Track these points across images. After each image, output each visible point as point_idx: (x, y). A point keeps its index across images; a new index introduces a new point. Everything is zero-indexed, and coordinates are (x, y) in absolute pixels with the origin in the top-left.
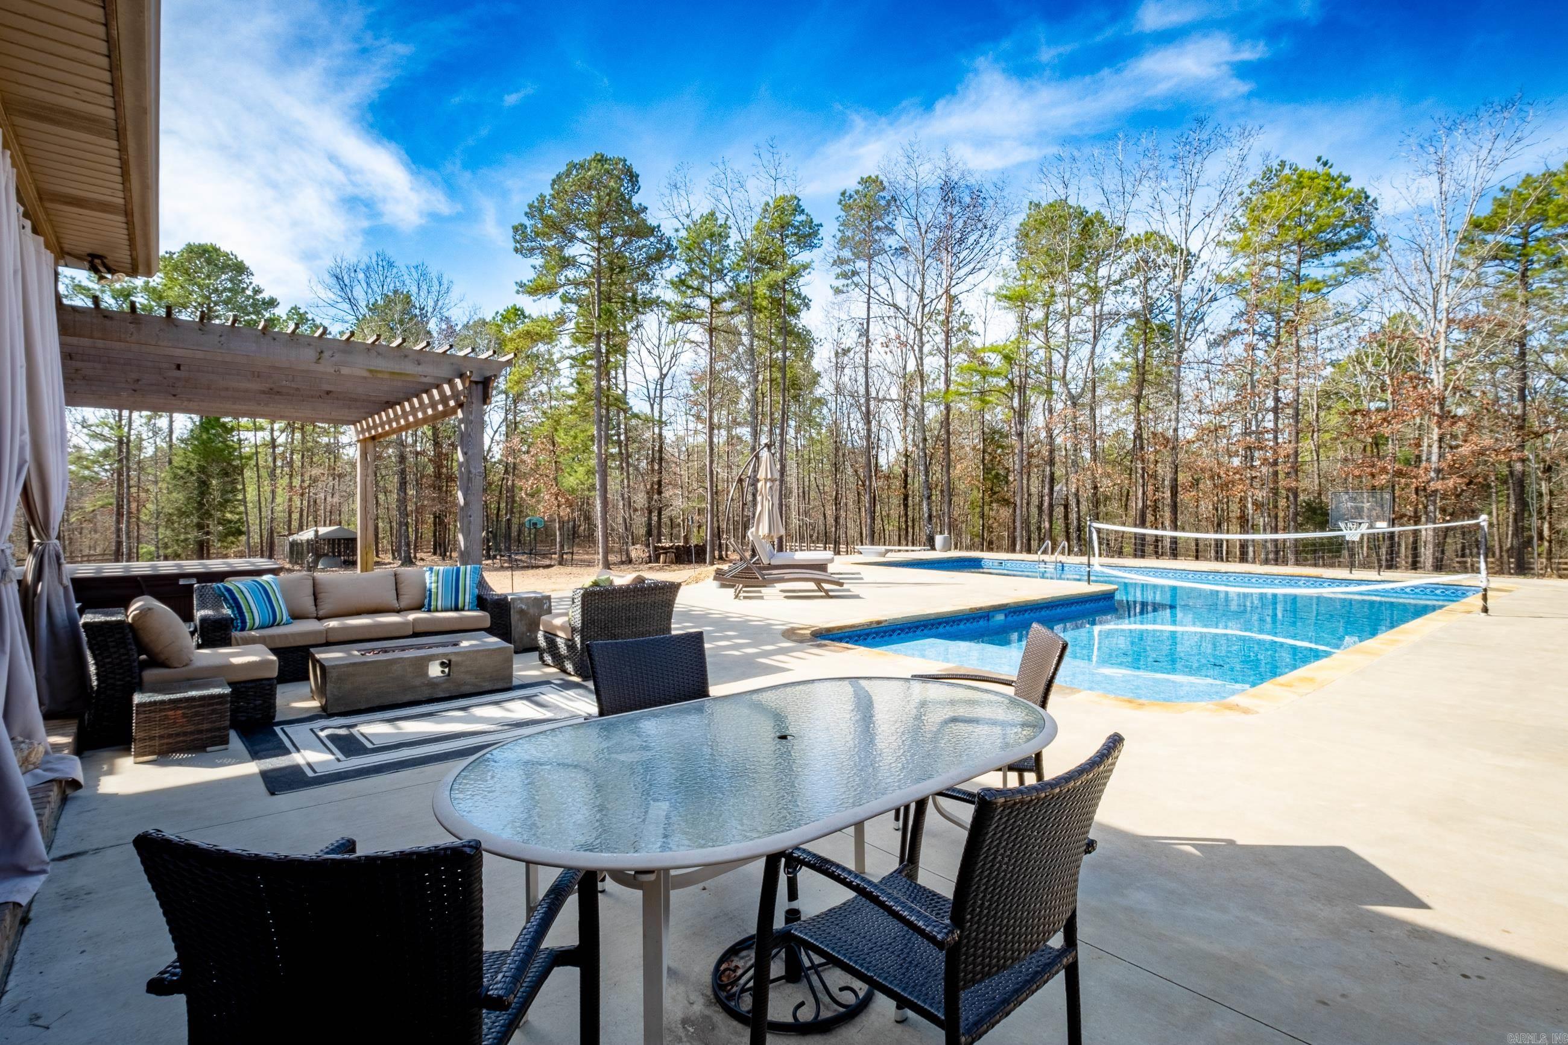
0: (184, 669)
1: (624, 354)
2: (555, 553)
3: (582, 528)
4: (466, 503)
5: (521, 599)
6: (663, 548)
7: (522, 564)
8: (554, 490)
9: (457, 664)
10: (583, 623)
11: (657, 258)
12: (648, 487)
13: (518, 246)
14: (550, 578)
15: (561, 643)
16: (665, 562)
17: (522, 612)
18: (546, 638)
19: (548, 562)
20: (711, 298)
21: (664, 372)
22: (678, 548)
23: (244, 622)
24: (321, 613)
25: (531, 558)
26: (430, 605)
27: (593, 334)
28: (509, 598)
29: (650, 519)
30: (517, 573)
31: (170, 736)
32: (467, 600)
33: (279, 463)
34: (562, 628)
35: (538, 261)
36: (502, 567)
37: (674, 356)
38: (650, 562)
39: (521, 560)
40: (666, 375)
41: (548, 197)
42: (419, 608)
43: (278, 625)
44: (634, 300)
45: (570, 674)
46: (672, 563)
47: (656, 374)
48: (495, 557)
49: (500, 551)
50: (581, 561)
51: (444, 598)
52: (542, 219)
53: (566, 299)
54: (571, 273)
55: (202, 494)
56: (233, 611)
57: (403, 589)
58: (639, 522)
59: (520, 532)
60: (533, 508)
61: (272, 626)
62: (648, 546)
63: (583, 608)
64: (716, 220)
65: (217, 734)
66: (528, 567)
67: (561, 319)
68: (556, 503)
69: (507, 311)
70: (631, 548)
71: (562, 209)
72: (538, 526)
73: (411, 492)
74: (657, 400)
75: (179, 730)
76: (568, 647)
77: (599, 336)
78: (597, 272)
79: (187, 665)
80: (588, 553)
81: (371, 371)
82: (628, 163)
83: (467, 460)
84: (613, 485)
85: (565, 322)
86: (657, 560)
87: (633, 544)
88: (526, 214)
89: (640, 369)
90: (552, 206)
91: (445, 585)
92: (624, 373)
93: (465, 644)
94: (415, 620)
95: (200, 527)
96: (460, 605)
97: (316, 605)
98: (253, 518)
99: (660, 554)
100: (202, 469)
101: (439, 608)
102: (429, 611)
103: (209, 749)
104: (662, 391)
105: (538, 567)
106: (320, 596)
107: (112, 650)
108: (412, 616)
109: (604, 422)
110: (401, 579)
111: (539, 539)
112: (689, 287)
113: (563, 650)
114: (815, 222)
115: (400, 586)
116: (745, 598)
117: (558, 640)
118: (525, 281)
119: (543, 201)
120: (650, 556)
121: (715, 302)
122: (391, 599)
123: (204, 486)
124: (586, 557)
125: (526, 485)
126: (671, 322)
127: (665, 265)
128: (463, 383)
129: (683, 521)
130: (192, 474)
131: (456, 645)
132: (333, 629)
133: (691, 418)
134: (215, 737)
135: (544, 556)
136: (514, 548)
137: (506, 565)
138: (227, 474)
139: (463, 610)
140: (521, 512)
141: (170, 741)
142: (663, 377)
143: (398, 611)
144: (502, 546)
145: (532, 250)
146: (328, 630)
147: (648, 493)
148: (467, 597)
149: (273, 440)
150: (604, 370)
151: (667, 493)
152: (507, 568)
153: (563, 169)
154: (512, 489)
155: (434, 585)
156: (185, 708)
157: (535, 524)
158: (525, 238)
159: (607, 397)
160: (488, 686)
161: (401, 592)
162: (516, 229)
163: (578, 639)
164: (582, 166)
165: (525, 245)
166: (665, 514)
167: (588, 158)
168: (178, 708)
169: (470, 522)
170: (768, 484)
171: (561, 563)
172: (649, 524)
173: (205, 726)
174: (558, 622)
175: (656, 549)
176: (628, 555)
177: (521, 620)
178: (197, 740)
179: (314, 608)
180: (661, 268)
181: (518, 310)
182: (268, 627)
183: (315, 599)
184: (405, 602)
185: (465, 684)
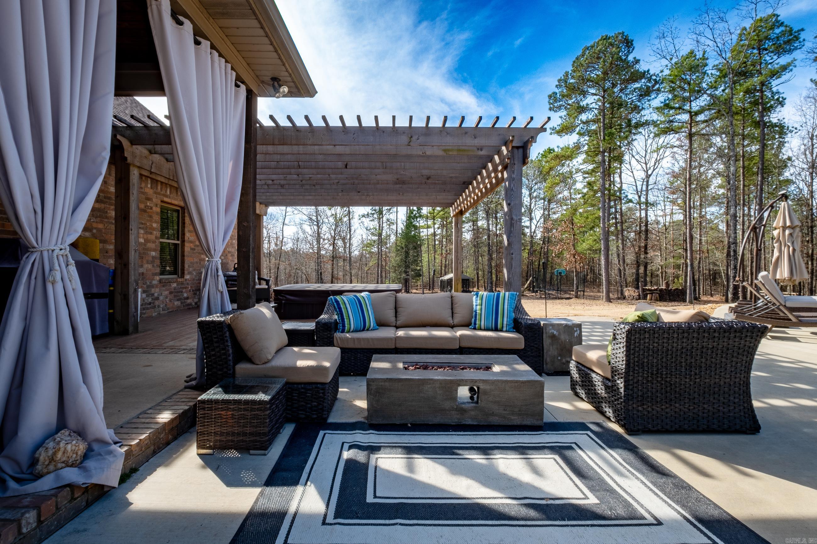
0: (264, 366)
1: (621, 162)
2: (573, 291)
3: (589, 277)
4: (509, 244)
5: (553, 325)
6: (649, 290)
7: (552, 297)
8: (573, 252)
9: (485, 393)
10: (628, 365)
11: (646, 93)
12: (637, 250)
13: (551, 106)
14: (570, 306)
15: (596, 379)
16: (651, 300)
17: (553, 337)
18: (579, 370)
19: (568, 296)
20: (690, 112)
21: (650, 172)
22: (661, 290)
23: (344, 326)
24: (399, 323)
25: (558, 293)
26: (475, 324)
27: (600, 151)
28: (542, 323)
29: (638, 271)
30: (549, 302)
31: (222, 434)
32: (505, 323)
33: (437, 243)
34: (599, 363)
35: (563, 113)
36: (541, 297)
37: (657, 161)
38: (639, 299)
39: (552, 294)
40: (650, 175)
41: (570, 72)
42: (466, 325)
43: (368, 330)
44: (629, 124)
45: (609, 418)
46: (657, 300)
47: (643, 175)
48: (537, 292)
49: (540, 288)
50: (589, 296)
51: (487, 318)
52: (566, 86)
53: (581, 134)
54: (584, 117)
55: (406, 257)
56: (338, 317)
57: (457, 309)
58: (630, 272)
59: (551, 278)
60: (560, 265)
61: (363, 330)
62: (637, 288)
63: (628, 347)
64: (695, 56)
65: (258, 438)
66: (556, 298)
67: (578, 146)
68: (574, 260)
69: (545, 151)
70: (625, 289)
71: (579, 76)
72: (563, 274)
73: (494, 256)
74: (644, 193)
75: (230, 430)
76: (607, 387)
77: (604, 152)
78: (602, 110)
79: (266, 363)
80: (593, 292)
81: (445, 150)
82: (625, 34)
83: (510, 210)
84: (613, 249)
85: (580, 148)
86: (645, 298)
87: (626, 287)
88: (557, 86)
89: (631, 174)
90: (573, 77)
91: (487, 307)
92: (620, 176)
93: (496, 369)
94: (461, 336)
95: (406, 272)
96: (499, 326)
97: (396, 317)
98: (425, 269)
99: (647, 294)
100: (406, 246)
101: (483, 327)
102: (475, 329)
103: (252, 452)
104: (647, 186)
105: (562, 299)
106: (399, 310)
107: (215, 345)
108: (460, 333)
109: (606, 209)
110: (455, 300)
111: (562, 282)
112: (672, 108)
113: (600, 390)
114: (795, 29)
115: (455, 306)
116: (774, 338)
117: (594, 375)
118: (555, 126)
119: (567, 76)
120: (639, 295)
121: (693, 115)
122: (446, 316)
123: (407, 253)
124: (592, 294)
125: (555, 249)
126: (657, 135)
127: (653, 97)
128: (507, 149)
129: (662, 273)
130: (403, 248)
131: (488, 368)
132: (400, 338)
133: (668, 203)
134: (255, 441)
135: (566, 292)
136: (547, 287)
137: (543, 296)
138: (415, 248)
139: (501, 330)
140: (552, 267)
141: (223, 438)
142: (648, 176)
143: (452, 327)
144: (541, 285)
145: (559, 108)
146: (397, 338)
147: (636, 253)
148: (505, 320)
149: (435, 232)
150: (607, 173)
151: (651, 253)
152: (544, 298)
153: (580, 53)
154: (547, 253)
155: (478, 307)
156: (233, 410)
157: (560, 273)
158: (556, 101)
159: (609, 191)
160: (516, 420)
161: (455, 311)
162: (550, 97)
163: (621, 383)
164: (592, 47)
165: (556, 105)
166: (649, 268)
167: (597, 41)
168: (228, 409)
169: (512, 258)
170: (787, 232)
171: (577, 297)
172: (638, 274)
173: (248, 430)
174: (593, 355)
175: (644, 290)
176: (622, 293)
177: (552, 344)
178: (243, 441)
179: (394, 319)
180: (649, 101)
181: (551, 150)
182: (360, 331)
183: (396, 312)
184: (457, 321)
185: (493, 414)
